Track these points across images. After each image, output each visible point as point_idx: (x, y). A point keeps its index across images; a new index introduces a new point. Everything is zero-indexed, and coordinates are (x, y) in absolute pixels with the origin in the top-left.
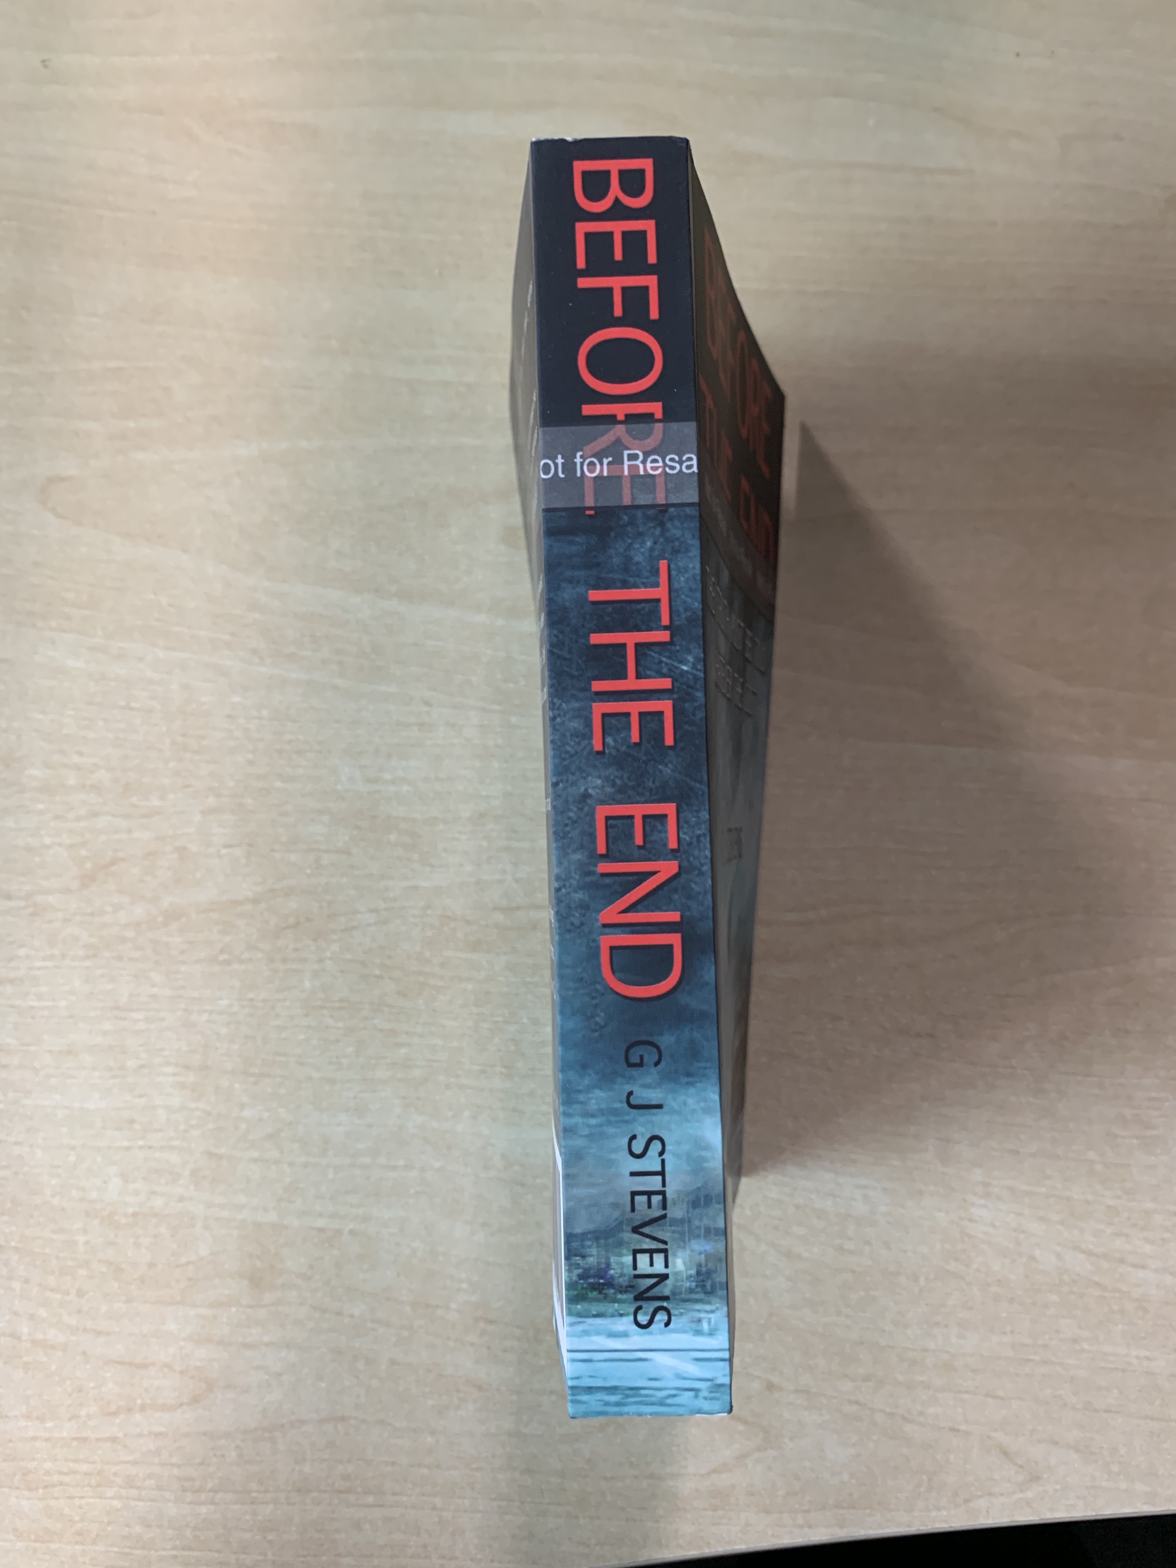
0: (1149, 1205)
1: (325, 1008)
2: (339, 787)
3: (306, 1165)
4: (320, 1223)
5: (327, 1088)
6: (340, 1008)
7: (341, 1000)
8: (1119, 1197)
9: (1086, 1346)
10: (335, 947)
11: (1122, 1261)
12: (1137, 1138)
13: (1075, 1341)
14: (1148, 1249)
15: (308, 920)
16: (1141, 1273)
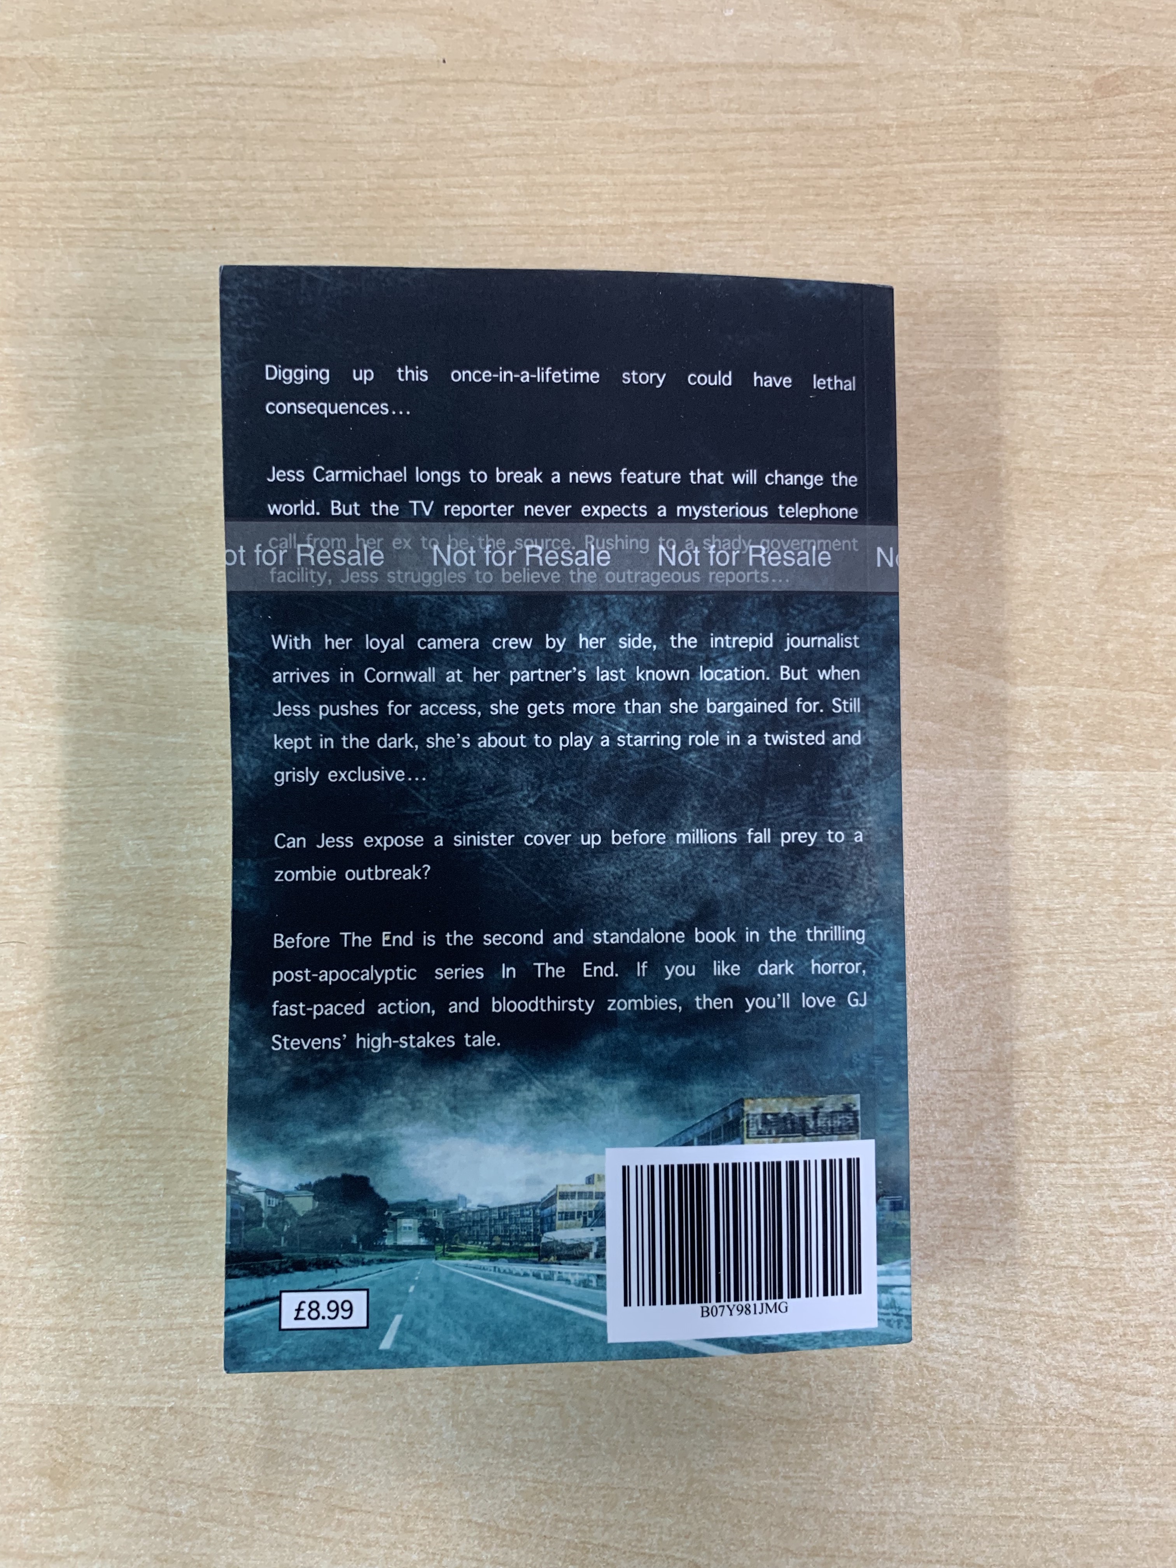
0: (1148, 1318)
1: (123, 1137)
2: (123, 865)
3: (112, 1331)
4: (134, 1401)
5: (132, 1234)
6: (142, 1137)
7: (142, 1127)
8: (1111, 1310)
9: (1079, 1495)
10: (131, 1062)
11: (1118, 1388)
12: (1128, 1235)
13: (1067, 1490)
14: (1150, 1370)
15: (97, 1030)
16: (1142, 1402)
